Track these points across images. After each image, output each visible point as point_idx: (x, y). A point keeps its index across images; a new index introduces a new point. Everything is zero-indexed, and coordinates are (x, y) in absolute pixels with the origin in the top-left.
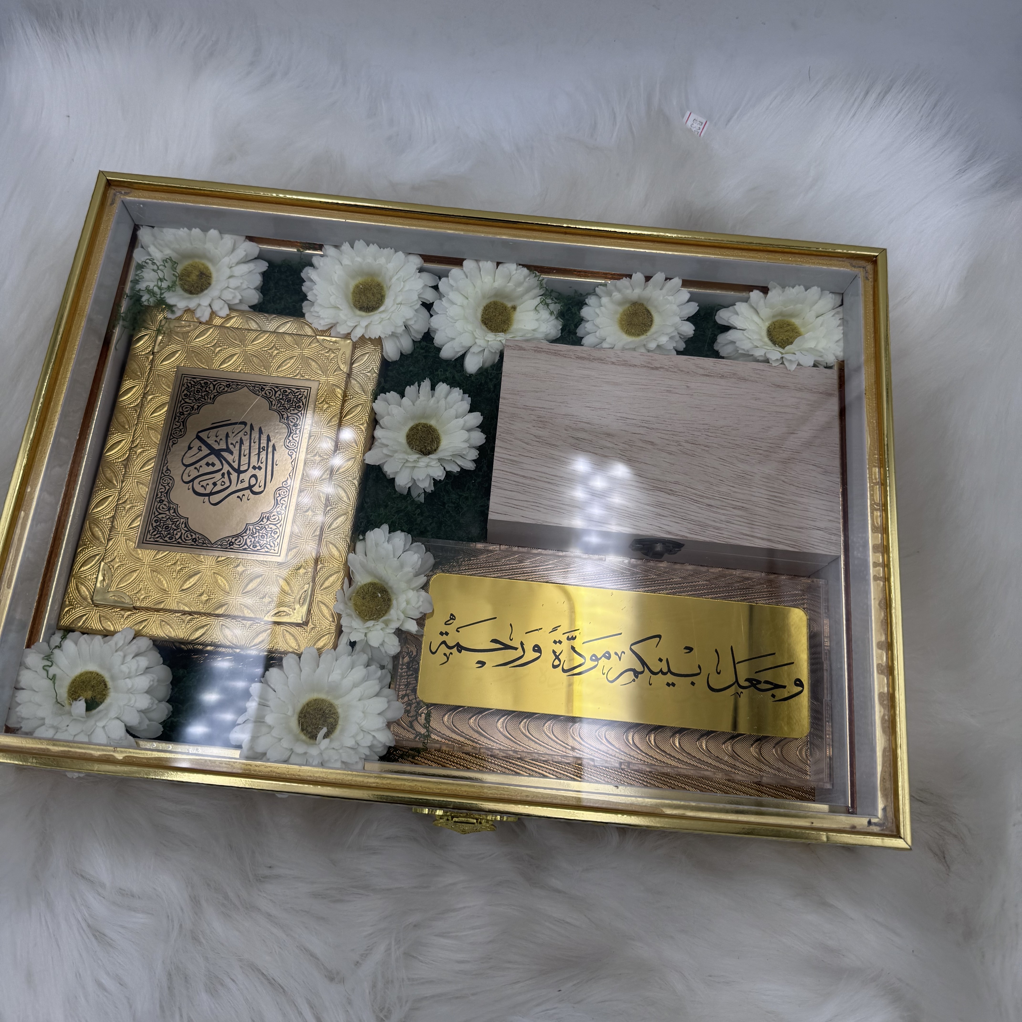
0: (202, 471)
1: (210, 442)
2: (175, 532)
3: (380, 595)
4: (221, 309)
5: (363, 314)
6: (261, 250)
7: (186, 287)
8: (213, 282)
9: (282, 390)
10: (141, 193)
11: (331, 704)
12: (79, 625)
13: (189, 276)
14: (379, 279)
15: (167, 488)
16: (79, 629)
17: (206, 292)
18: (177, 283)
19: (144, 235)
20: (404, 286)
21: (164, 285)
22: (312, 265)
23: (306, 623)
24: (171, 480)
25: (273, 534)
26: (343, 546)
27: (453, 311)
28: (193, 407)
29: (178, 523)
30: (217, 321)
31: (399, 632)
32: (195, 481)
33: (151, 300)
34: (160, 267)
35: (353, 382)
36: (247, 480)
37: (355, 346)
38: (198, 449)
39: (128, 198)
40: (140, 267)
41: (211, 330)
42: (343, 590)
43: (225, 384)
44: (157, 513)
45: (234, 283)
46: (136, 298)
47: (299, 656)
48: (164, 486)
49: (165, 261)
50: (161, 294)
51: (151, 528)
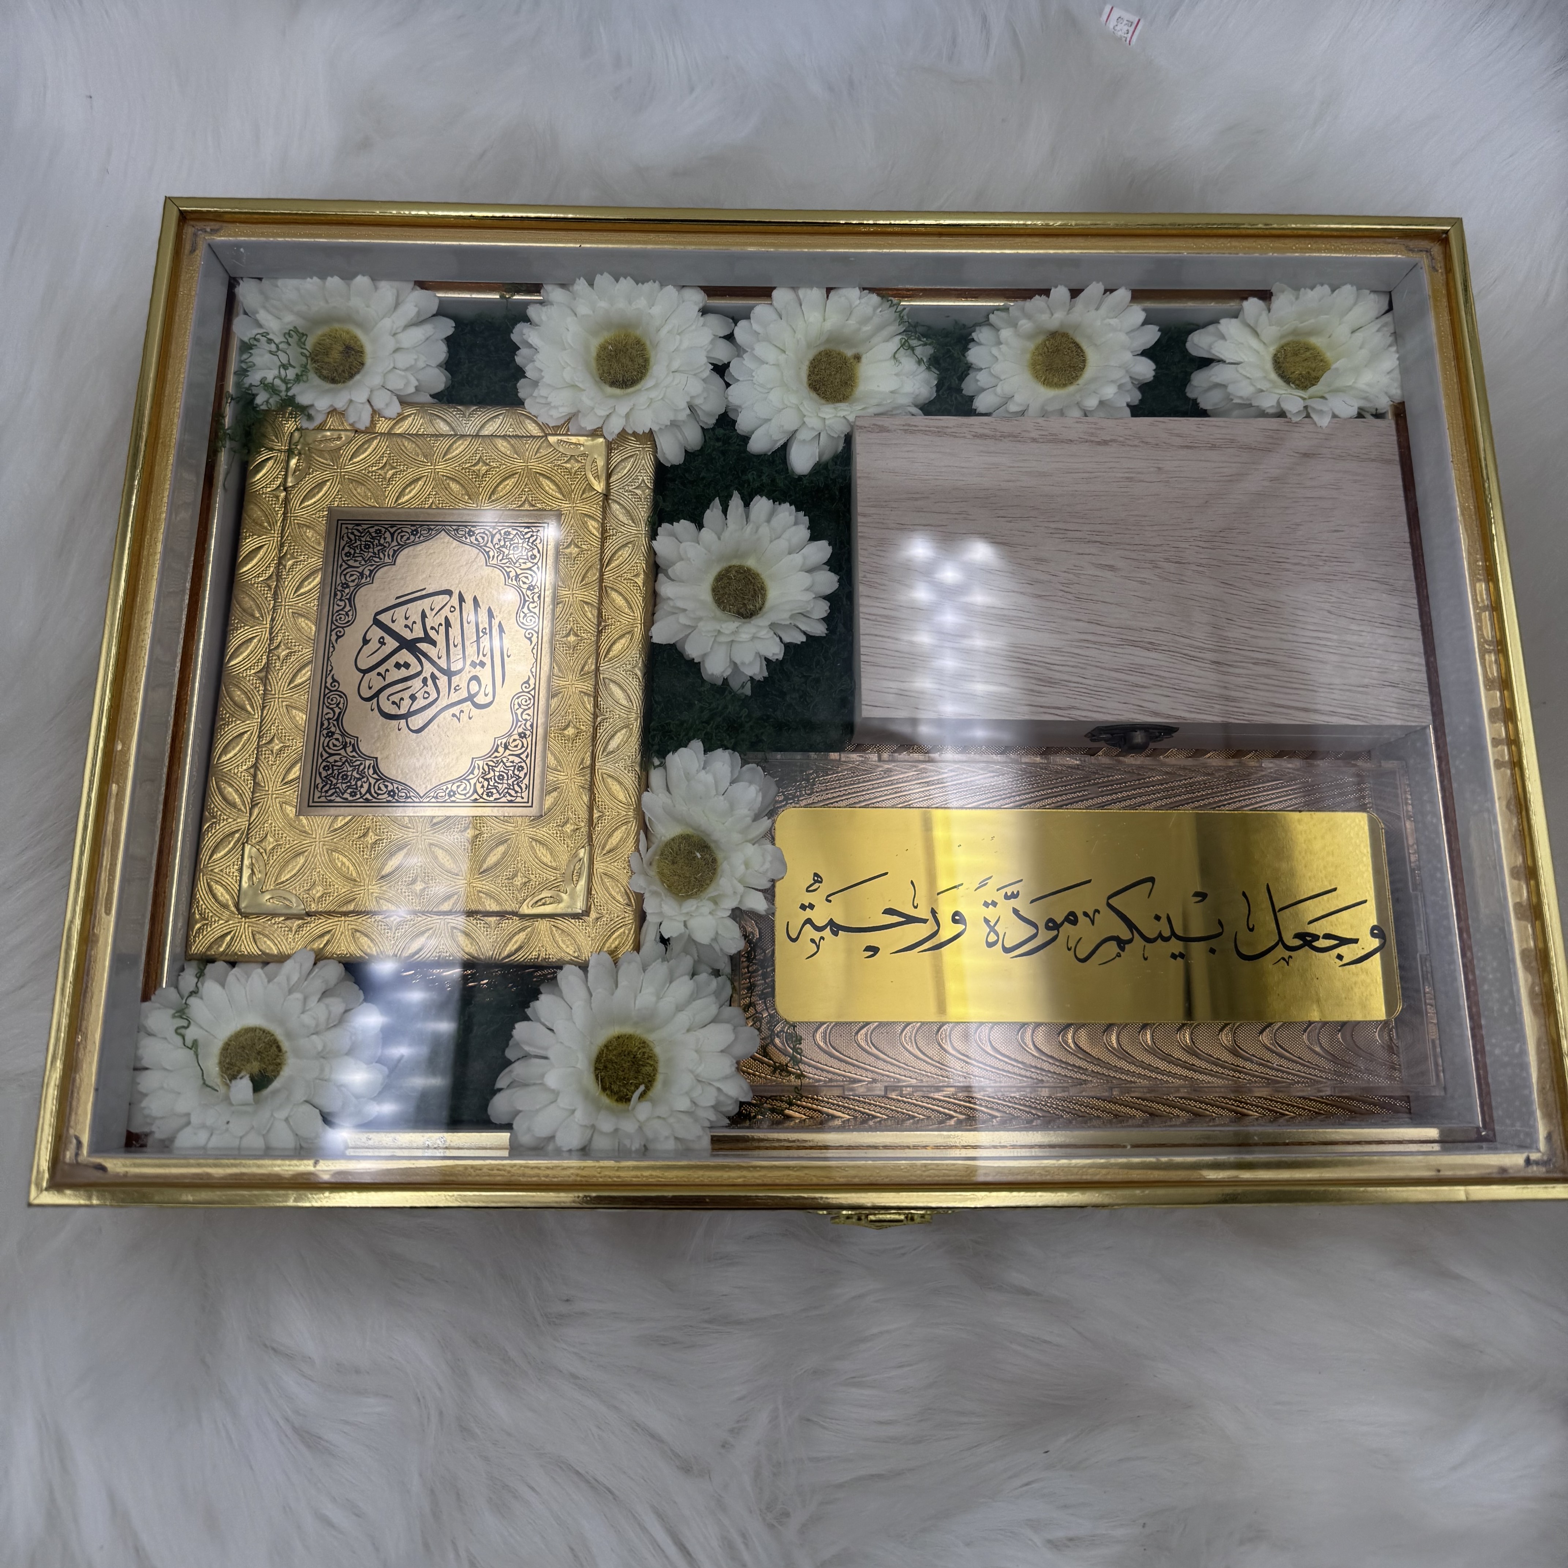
0: (389, 680)
1: (398, 627)
2: (359, 783)
3: (699, 856)
4: (387, 405)
5: (617, 391)
6: (441, 301)
7: (325, 372)
8: (368, 360)
9: (502, 532)
10: (238, 228)
11: (644, 1042)
12: (221, 949)
13: (327, 354)
14: (638, 333)
15: (337, 711)
16: (223, 958)
17: (358, 377)
18: (308, 367)
19: (247, 292)
20: (681, 341)
21: (291, 374)
22: (527, 320)
23: (587, 912)
24: (341, 697)
25: (516, 772)
26: (630, 779)
27: (764, 374)
28: (362, 574)
29: (362, 767)
30: (383, 426)
31: (737, 914)
32: (381, 696)
33: (271, 401)
34: (281, 346)
35: (615, 507)
36: (464, 685)
37: (610, 447)
38: (379, 642)
39: (219, 239)
40: (247, 347)
41: (375, 442)
42: (639, 851)
43: (409, 531)
44: (325, 755)
45: (403, 360)
46: (246, 400)
47: (584, 967)
48: (332, 709)
49: (288, 334)
50: (288, 389)
51: (319, 780)
